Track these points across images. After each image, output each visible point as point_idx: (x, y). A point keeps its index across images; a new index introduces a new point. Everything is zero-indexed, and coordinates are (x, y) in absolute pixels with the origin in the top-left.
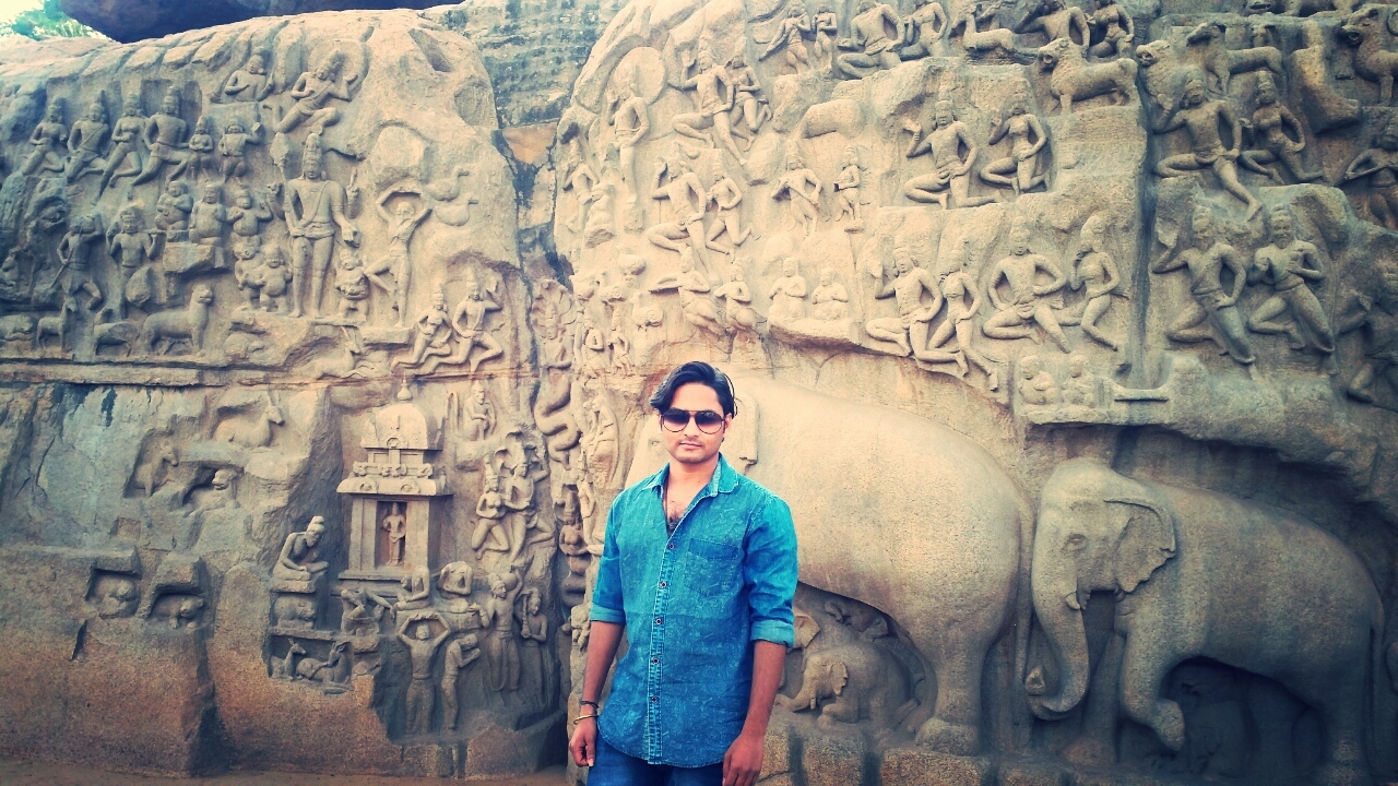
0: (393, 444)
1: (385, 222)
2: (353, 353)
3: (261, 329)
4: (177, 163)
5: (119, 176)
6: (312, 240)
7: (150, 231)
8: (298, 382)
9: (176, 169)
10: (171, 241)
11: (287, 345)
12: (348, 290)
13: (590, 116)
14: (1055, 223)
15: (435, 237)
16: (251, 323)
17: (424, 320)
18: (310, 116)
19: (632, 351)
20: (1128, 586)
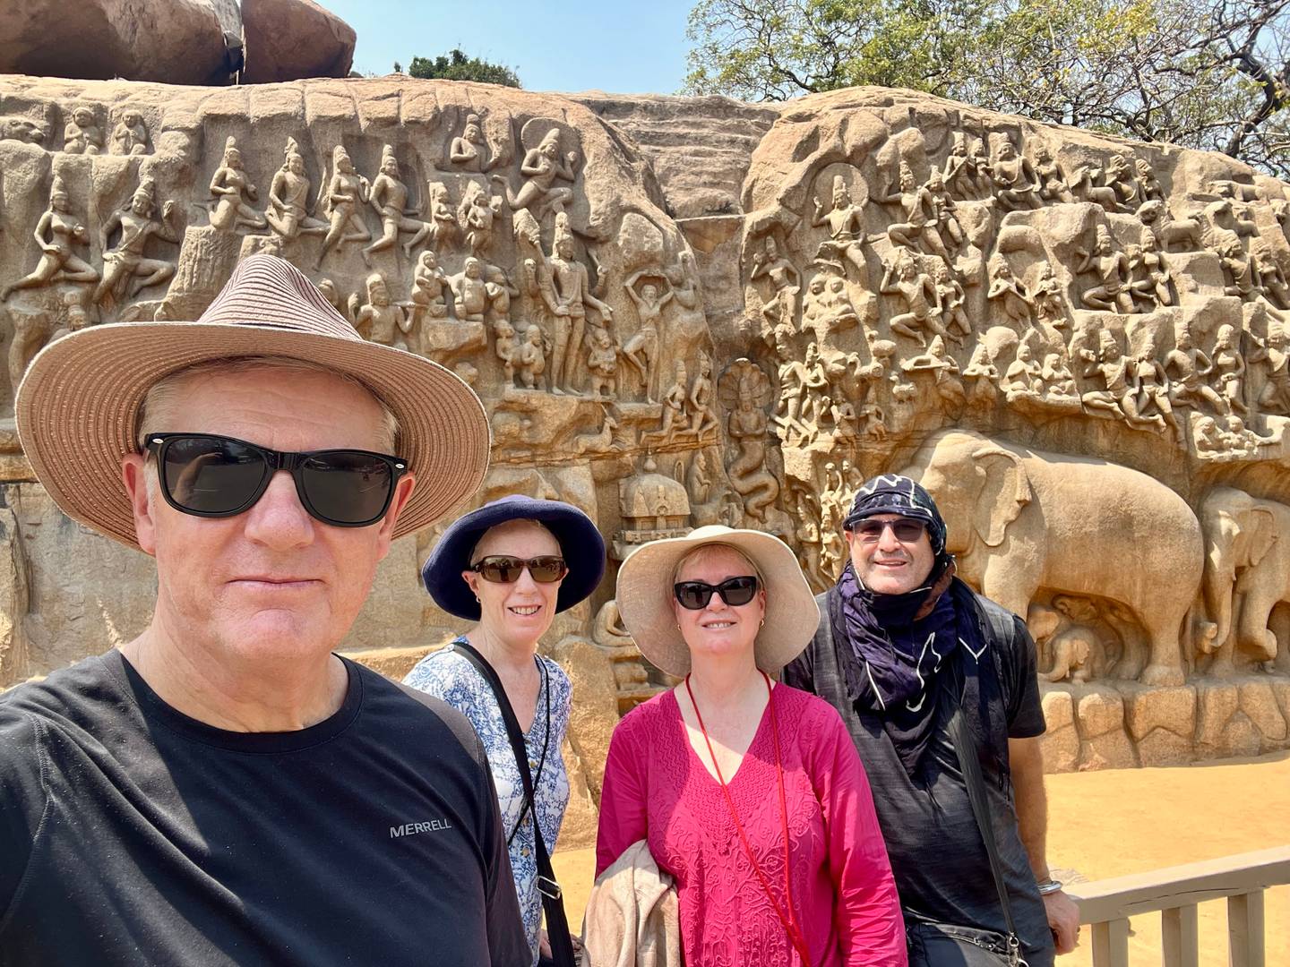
0: (662, 512)
1: (636, 304)
2: (612, 428)
3: (532, 408)
4: (416, 231)
5: (347, 241)
6: (574, 319)
7: (404, 303)
8: (561, 458)
9: (416, 238)
10: (435, 317)
11: (558, 422)
12: (607, 368)
13: (795, 218)
14: (1200, 327)
15: (679, 319)
16: (525, 401)
17: (673, 398)
18: (545, 194)
19: (888, 421)
20: (1255, 562)
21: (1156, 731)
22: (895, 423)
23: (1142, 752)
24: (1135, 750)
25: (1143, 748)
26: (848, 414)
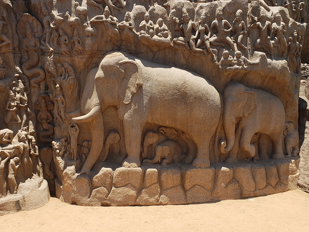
14: (228, 10)
19: (83, 45)
20: (246, 115)
21: (195, 186)
22: (86, 46)
23: (188, 195)
24: (186, 195)
25: (189, 194)
26: (66, 41)
